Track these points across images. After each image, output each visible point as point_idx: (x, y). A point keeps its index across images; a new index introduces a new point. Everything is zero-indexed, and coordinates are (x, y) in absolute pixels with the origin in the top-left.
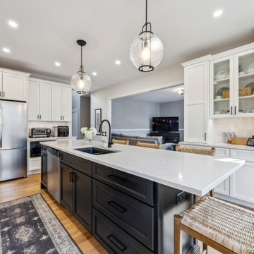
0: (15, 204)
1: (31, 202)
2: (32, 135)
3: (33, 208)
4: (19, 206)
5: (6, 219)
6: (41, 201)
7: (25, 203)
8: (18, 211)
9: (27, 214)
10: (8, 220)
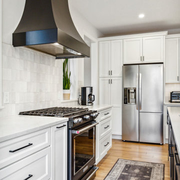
0: (139, 165)
1: (151, 168)
2: (171, 99)
3: (149, 175)
4: (141, 168)
5: (126, 174)
6: (160, 172)
7: (146, 168)
8: (137, 171)
9: (141, 177)
10: (126, 175)
